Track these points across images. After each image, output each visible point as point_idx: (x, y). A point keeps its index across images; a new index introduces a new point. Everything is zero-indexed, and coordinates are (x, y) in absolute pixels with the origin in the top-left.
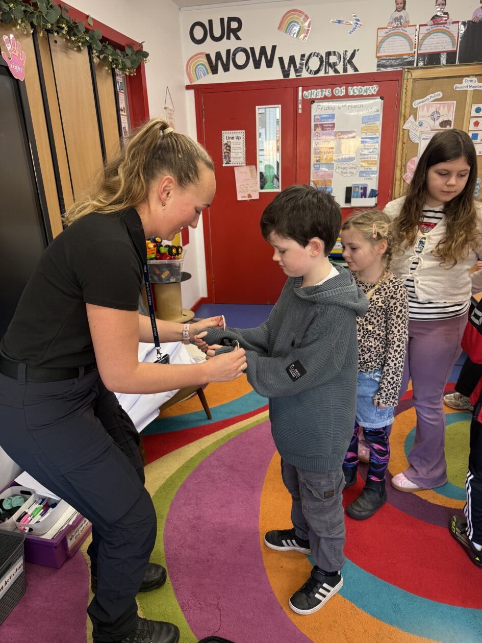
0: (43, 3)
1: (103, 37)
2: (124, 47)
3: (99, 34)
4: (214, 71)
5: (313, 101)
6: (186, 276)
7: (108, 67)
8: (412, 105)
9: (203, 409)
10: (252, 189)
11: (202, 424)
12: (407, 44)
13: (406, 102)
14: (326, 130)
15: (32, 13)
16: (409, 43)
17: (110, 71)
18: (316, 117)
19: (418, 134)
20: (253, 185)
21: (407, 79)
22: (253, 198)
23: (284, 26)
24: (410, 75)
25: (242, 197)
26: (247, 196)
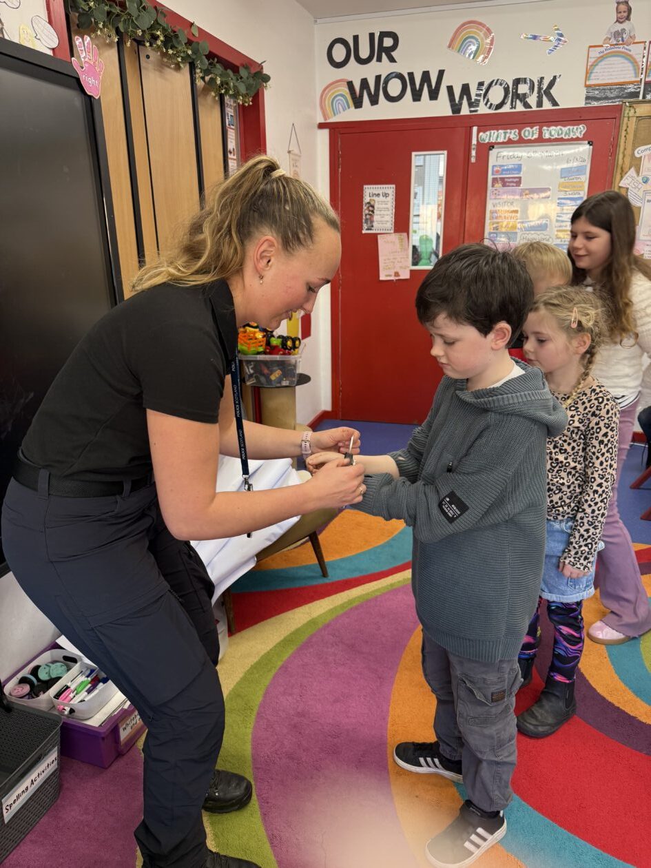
0: (134, 3)
1: (210, 52)
2: (238, 67)
3: (206, 47)
4: (358, 103)
5: (491, 146)
6: (304, 379)
7: (215, 93)
8: (633, 154)
9: (317, 562)
10: (400, 264)
11: (315, 583)
12: (631, 68)
13: (625, 149)
14: (509, 186)
15: (118, 15)
16: (634, 66)
17: (217, 98)
18: (496, 169)
19: (641, 193)
20: (402, 260)
21: (629, 117)
22: (402, 277)
23: (457, 43)
24: (632, 111)
25: (387, 276)
26: (393, 274)
